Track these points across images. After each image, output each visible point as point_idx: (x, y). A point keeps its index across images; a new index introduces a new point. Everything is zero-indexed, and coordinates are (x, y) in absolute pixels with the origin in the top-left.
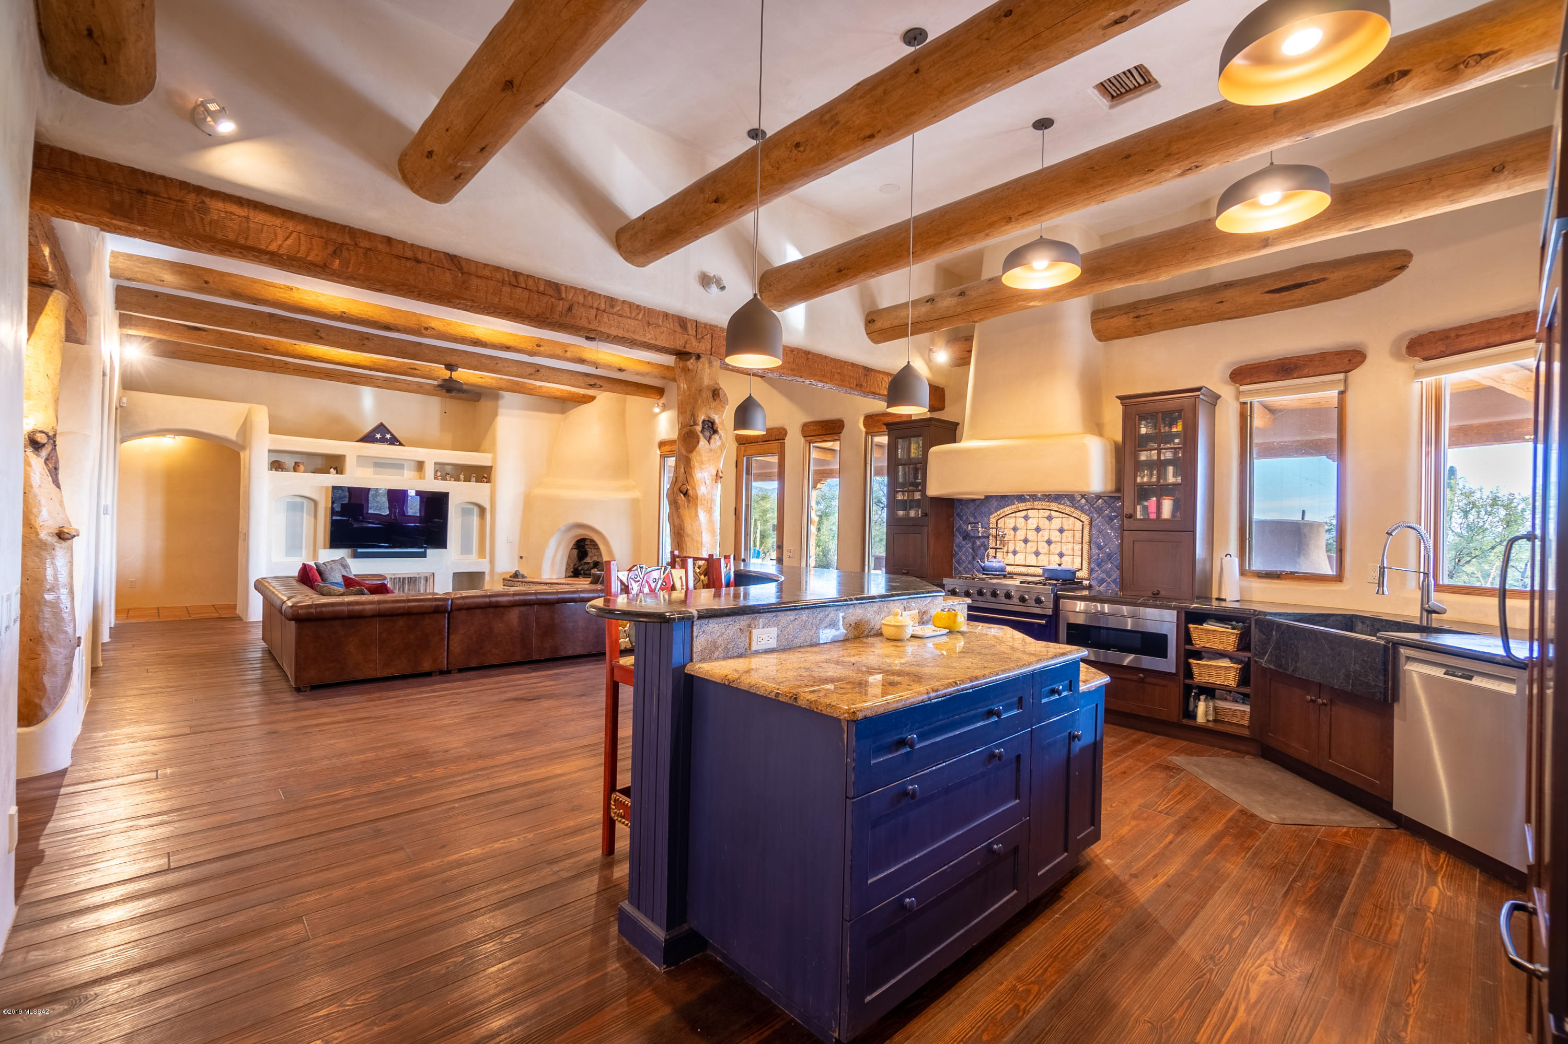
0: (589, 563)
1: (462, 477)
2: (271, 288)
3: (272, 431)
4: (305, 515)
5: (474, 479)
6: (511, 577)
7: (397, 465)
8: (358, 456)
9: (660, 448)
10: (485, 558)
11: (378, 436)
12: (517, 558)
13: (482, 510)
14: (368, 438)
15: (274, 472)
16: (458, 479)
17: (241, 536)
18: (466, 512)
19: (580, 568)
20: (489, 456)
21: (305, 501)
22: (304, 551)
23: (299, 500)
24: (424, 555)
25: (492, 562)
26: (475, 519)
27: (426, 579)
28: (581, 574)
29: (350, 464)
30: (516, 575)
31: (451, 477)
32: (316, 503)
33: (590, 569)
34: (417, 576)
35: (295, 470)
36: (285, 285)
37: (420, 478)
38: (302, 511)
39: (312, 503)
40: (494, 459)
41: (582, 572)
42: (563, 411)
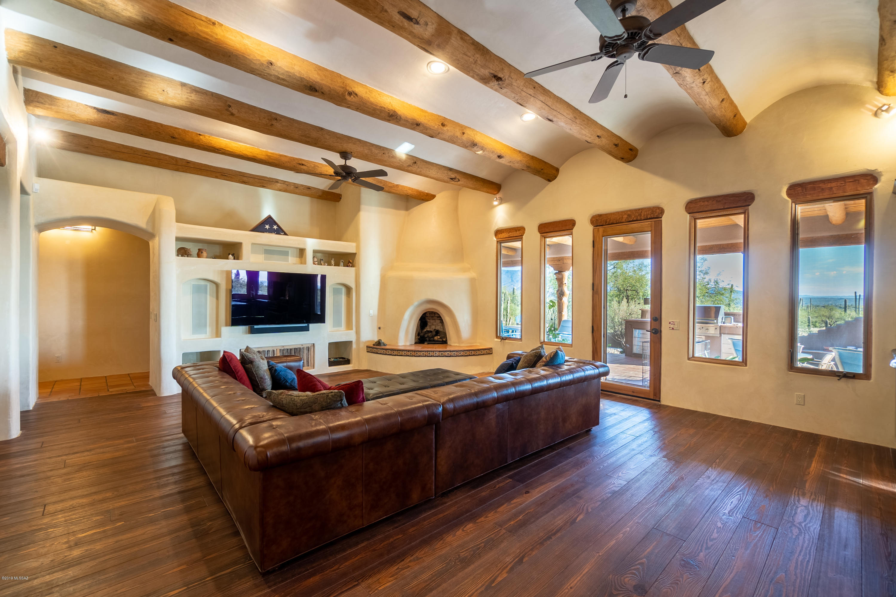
0: (431, 332)
1: (333, 262)
2: (190, 18)
3: (179, 220)
4: (208, 296)
5: (342, 264)
6: (374, 345)
7: (283, 252)
8: (253, 244)
9: (496, 235)
10: (352, 329)
11: (267, 227)
12: (376, 329)
13: (348, 289)
14: (259, 228)
15: (180, 258)
16: (329, 264)
17: (152, 317)
18: (336, 292)
19: (426, 336)
20: (354, 244)
21: (208, 284)
22: (208, 329)
23: (203, 283)
24: (307, 329)
25: (358, 333)
26: (343, 297)
27: (308, 349)
28: (426, 341)
29: (246, 250)
30: (379, 343)
31: (324, 263)
32: (217, 285)
33: (433, 337)
34: (301, 347)
35: (199, 256)
36: (206, 18)
37: (301, 263)
38: (206, 293)
39: (214, 286)
40: (358, 247)
41: (427, 339)
42: (407, 209)
